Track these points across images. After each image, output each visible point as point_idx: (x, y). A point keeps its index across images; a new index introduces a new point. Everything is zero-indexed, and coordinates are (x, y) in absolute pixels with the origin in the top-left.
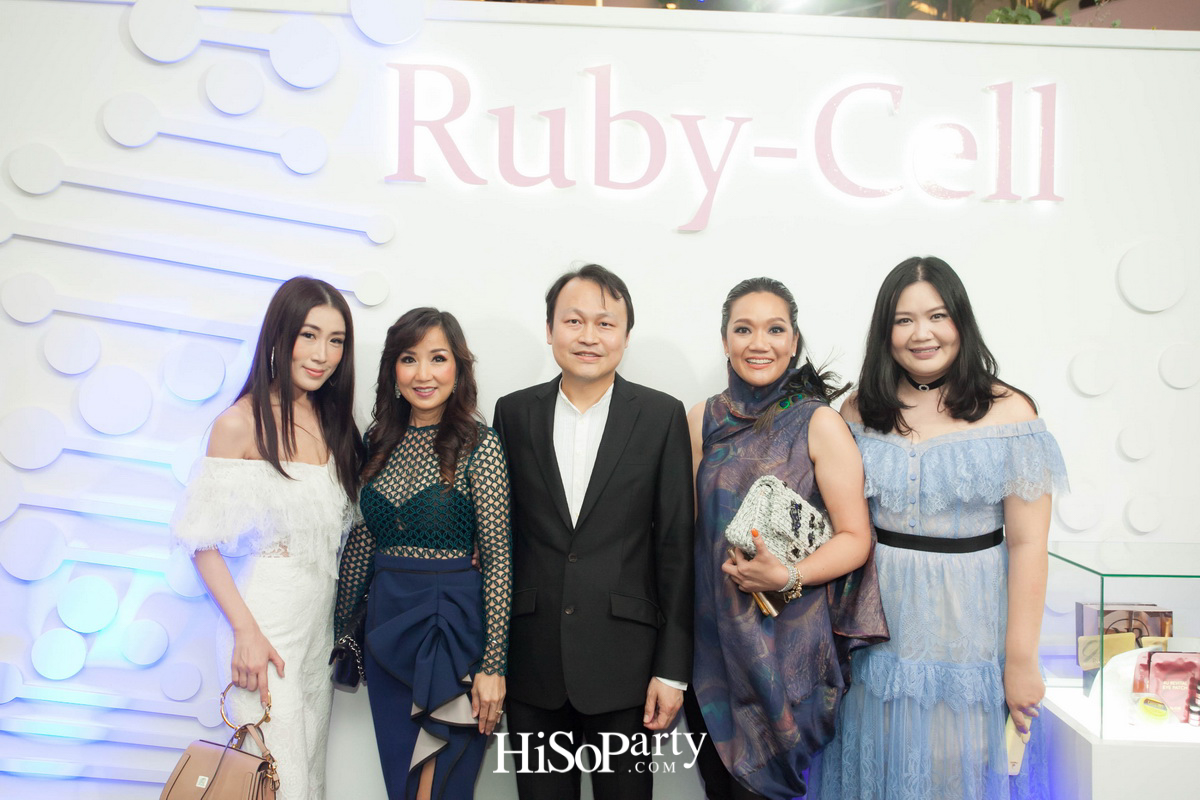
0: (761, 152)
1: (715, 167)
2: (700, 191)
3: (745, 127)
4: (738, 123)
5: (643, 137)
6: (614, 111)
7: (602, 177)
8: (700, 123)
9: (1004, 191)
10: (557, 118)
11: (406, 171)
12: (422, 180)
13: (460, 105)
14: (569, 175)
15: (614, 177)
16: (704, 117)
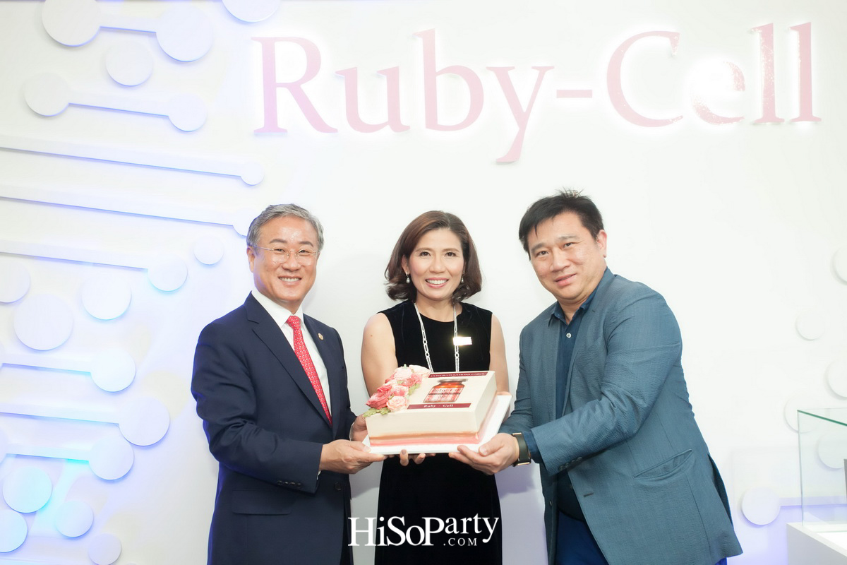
0: (562, 94)
1: (524, 108)
2: (514, 129)
3: (548, 74)
4: (542, 71)
5: (463, 87)
6: (439, 67)
7: (432, 122)
8: (510, 73)
9: (770, 115)
10: (392, 76)
11: (271, 125)
12: (284, 131)
13: (313, 68)
14: (404, 121)
15: (441, 122)
16: (513, 68)
